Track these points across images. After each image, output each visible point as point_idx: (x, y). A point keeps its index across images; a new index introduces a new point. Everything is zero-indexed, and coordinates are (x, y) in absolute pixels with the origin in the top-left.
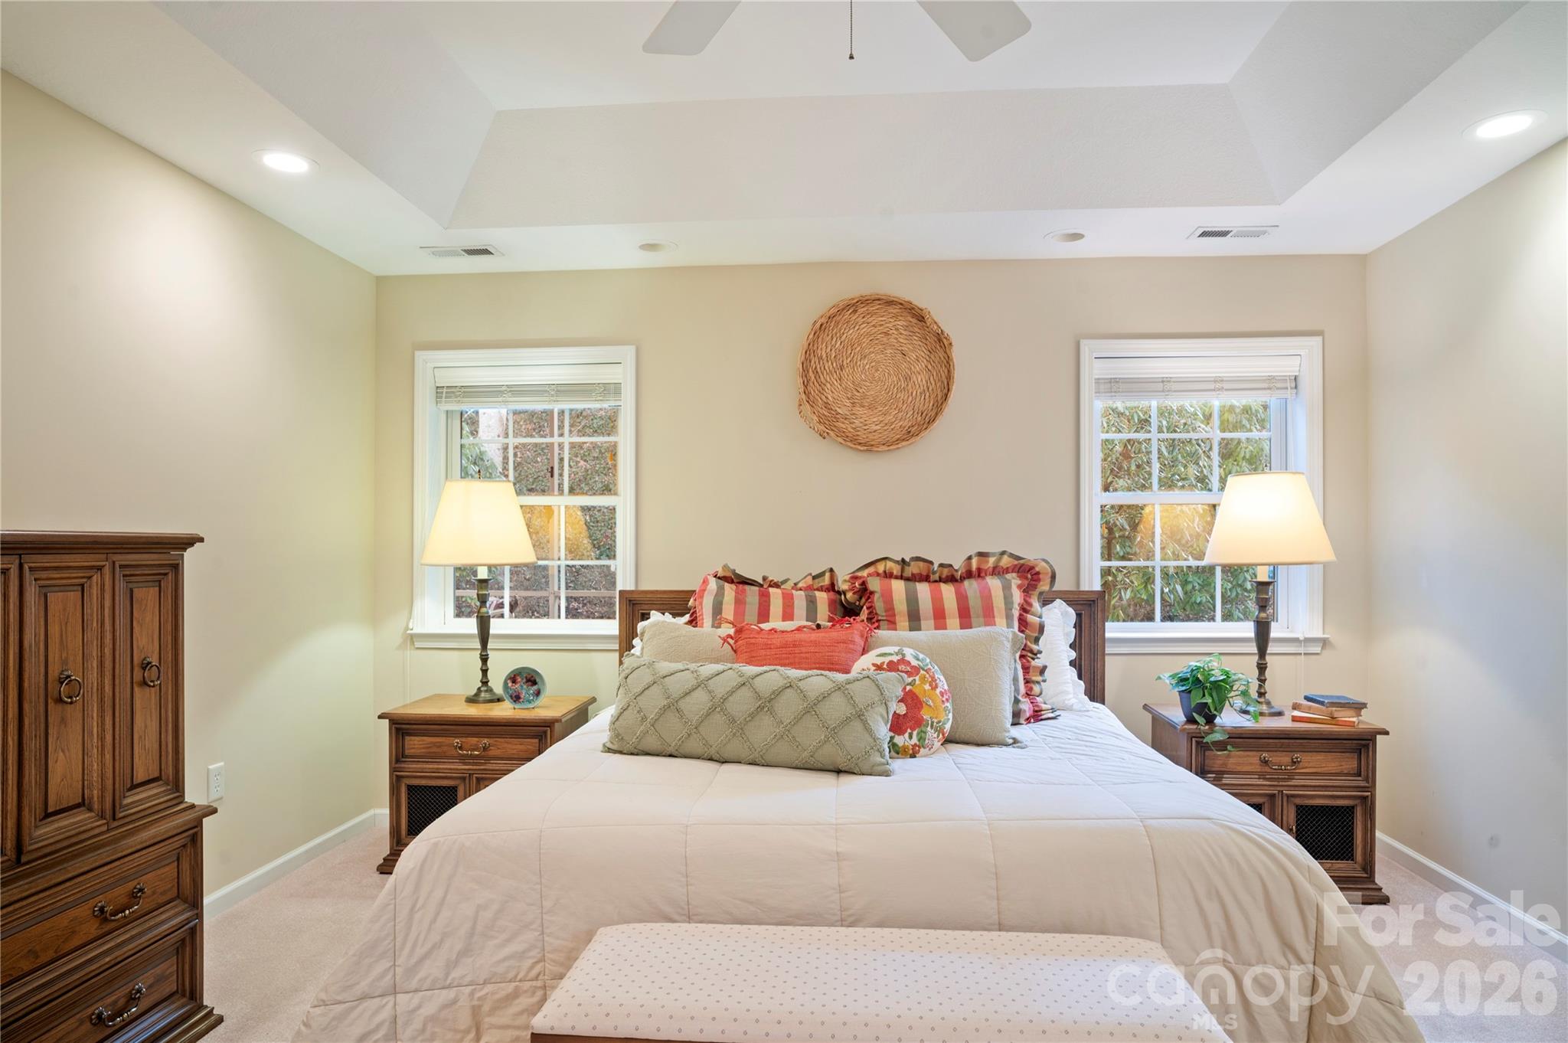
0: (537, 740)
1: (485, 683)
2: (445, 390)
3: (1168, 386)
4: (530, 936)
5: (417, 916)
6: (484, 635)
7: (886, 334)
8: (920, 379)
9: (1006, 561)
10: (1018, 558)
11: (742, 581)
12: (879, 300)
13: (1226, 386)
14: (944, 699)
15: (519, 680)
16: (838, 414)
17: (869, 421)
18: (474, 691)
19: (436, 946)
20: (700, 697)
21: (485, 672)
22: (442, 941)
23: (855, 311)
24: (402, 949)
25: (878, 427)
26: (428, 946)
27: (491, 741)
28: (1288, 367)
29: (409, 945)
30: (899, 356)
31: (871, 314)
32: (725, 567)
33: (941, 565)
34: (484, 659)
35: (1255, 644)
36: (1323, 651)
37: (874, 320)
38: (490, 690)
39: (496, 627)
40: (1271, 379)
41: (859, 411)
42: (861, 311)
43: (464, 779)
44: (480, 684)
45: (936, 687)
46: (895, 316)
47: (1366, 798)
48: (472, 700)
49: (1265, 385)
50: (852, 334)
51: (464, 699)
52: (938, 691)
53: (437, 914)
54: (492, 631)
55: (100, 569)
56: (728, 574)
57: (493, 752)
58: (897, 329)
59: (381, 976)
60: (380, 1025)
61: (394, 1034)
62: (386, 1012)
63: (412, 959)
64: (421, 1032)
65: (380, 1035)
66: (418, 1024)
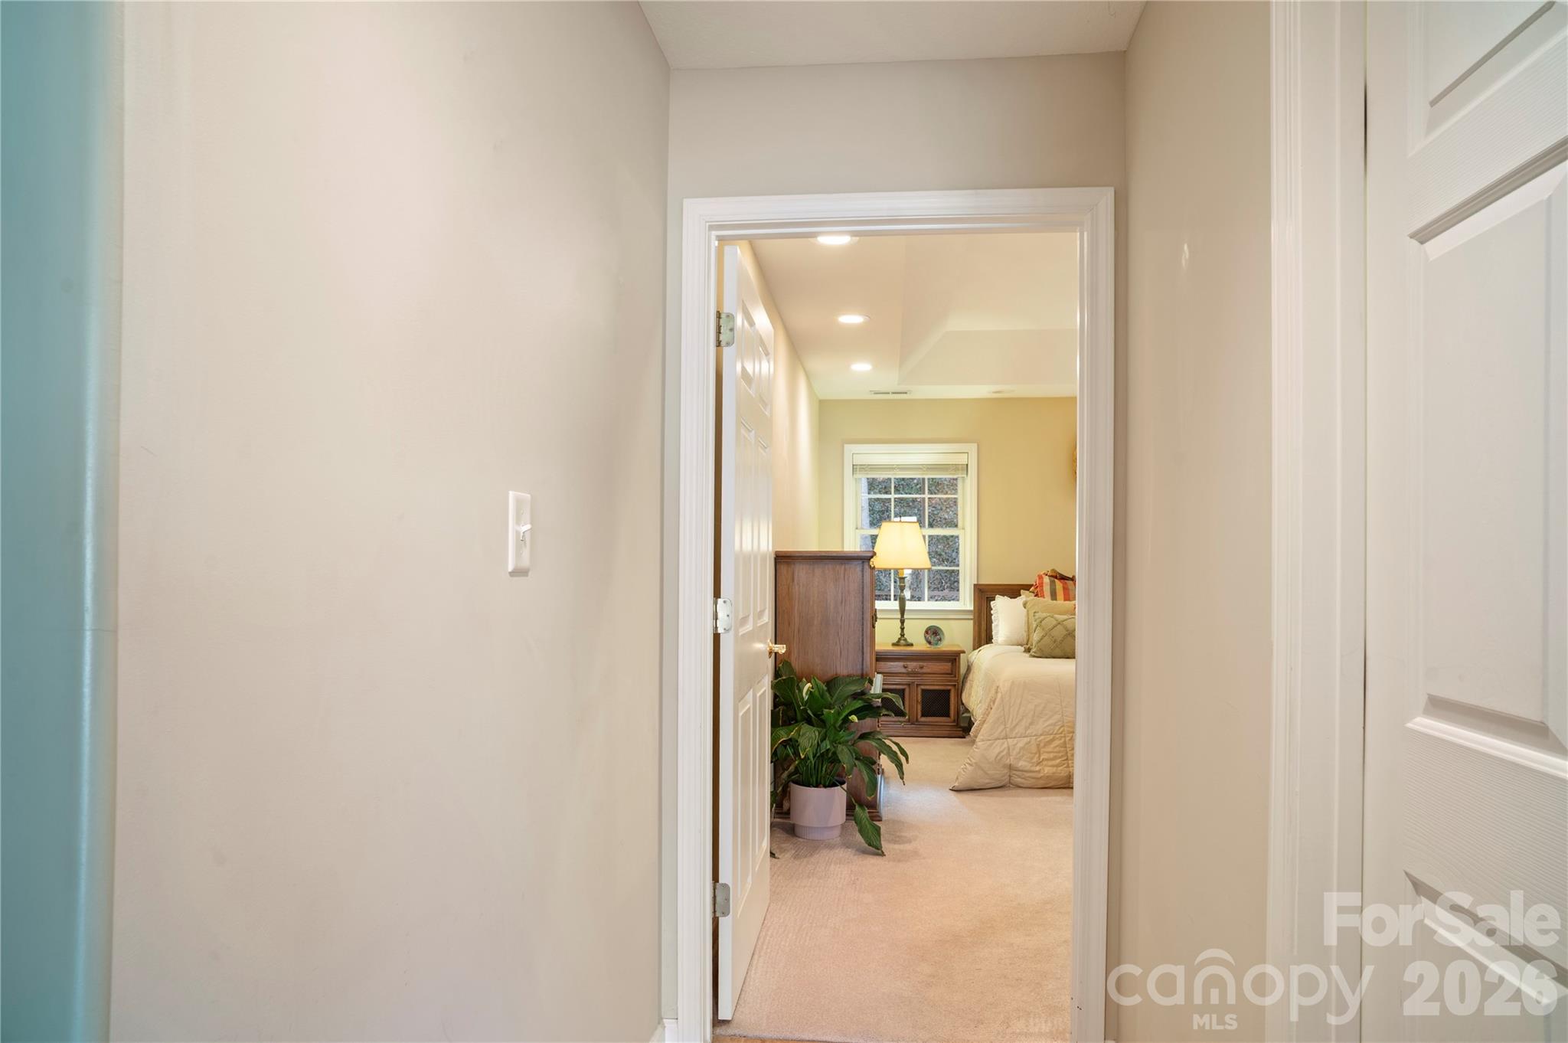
0: (950, 664)
1: (902, 635)
4: (1057, 717)
5: (1011, 709)
6: (902, 610)
11: (1063, 578)
15: (930, 633)
18: (897, 640)
19: (1021, 720)
21: (902, 629)
22: (1022, 719)
24: (1008, 720)
26: (1017, 720)
27: (925, 664)
29: (1010, 720)
32: (1053, 570)
34: (902, 622)
38: (905, 640)
39: (910, 605)
43: (909, 685)
44: (900, 636)
51: (891, 644)
53: (1019, 709)
54: (906, 608)
56: (1054, 574)
57: (924, 670)
59: (1002, 731)
60: (1004, 750)
61: (1009, 754)
62: (1005, 745)
63: (1013, 725)
64: (1019, 753)
65: (1005, 753)
66: (1017, 750)
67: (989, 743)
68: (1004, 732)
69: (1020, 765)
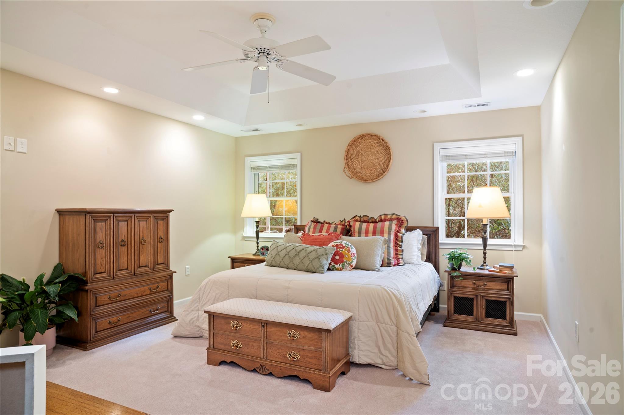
1: (258, 250)
2: (253, 168)
3: (467, 157)
5: (204, 295)
6: (257, 237)
7: (371, 145)
8: (382, 159)
9: (394, 216)
10: (398, 215)
11: (318, 222)
12: (369, 135)
13: (488, 156)
14: (352, 256)
15: (264, 249)
16: (357, 171)
17: (366, 173)
20: (284, 251)
21: (257, 247)
22: (208, 301)
23: (362, 139)
24: (201, 301)
25: (369, 175)
26: (206, 301)
28: (512, 148)
30: (376, 152)
31: (367, 139)
32: (314, 218)
33: (371, 218)
34: (258, 244)
35: (482, 246)
36: (524, 250)
37: (368, 141)
40: (505, 153)
41: (364, 170)
42: (364, 138)
44: (256, 251)
45: (350, 252)
46: (374, 140)
47: (510, 298)
48: (254, 255)
49: (503, 155)
50: (361, 146)
51: (252, 254)
52: (350, 253)
53: (208, 295)
54: (259, 236)
55: (150, 217)
56: (315, 220)
58: (375, 144)
59: (196, 307)
60: (195, 317)
61: (198, 319)
62: (196, 315)
63: (203, 304)
64: (204, 319)
65: (195, 319)
66: (202, 318)
67: (187, 312)
68: (198, 307)
69: (203, 326)
